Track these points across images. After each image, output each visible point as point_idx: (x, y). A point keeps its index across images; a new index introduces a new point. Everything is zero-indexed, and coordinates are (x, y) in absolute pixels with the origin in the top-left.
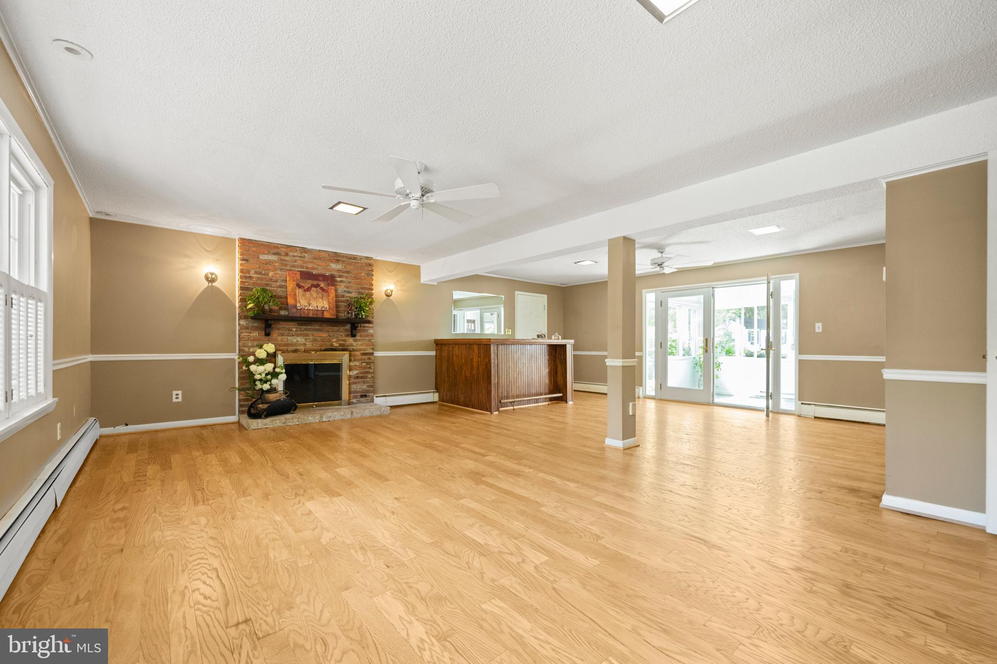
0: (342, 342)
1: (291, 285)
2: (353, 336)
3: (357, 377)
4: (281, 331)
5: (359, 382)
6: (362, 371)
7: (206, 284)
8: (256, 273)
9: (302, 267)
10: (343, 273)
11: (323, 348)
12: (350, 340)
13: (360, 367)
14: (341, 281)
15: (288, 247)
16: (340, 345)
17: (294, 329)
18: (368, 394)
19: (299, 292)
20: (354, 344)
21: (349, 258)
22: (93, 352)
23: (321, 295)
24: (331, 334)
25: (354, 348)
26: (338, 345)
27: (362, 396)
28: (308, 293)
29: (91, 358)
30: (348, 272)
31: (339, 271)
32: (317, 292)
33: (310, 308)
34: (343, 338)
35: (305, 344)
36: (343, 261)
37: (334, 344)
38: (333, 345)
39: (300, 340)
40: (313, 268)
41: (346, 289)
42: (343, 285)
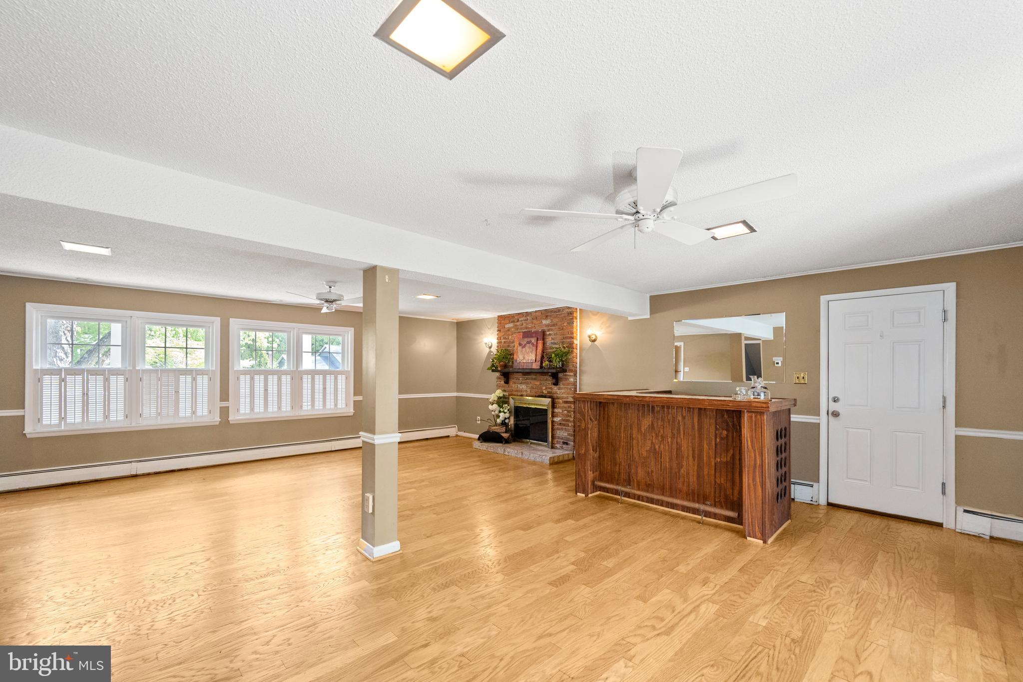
0: (550, 390)
1: (516, 344)
2: (556, 384)
3: (560, 424)
4: (514, 380)
5: (562, 429)
6: (564, 418)
7: (488, 350)
8: (504, 339)
9: (526, 328)
10: (551, 326)
11: (537, 395)
12: (555, 388)
13: (562, 415)
14: (550, 334)
15: (519, 314)
16: (549, 392)
17: (521, 379)
18: (569, 442)
19: (520, 348)
20: (558, 391)
21: (556, 312)
22: (457, 391)
23: (531, 350)
24: (542, 382)
25: (558, 395)
26: (546, 392)
27: (564, 443)
28: (524, 349)
29: (455, 394)
30: (554, 325)
31: (547, 326)
32: (530, 348)
33: (524, 361)
34: (551, 386)
35: (526, 391)
36: (550, 316)
37: (544, 391)
38: (543, 393)
39: (523, 387)
40: (532, 328)
41: (553, 341)
42: (550, 337)
